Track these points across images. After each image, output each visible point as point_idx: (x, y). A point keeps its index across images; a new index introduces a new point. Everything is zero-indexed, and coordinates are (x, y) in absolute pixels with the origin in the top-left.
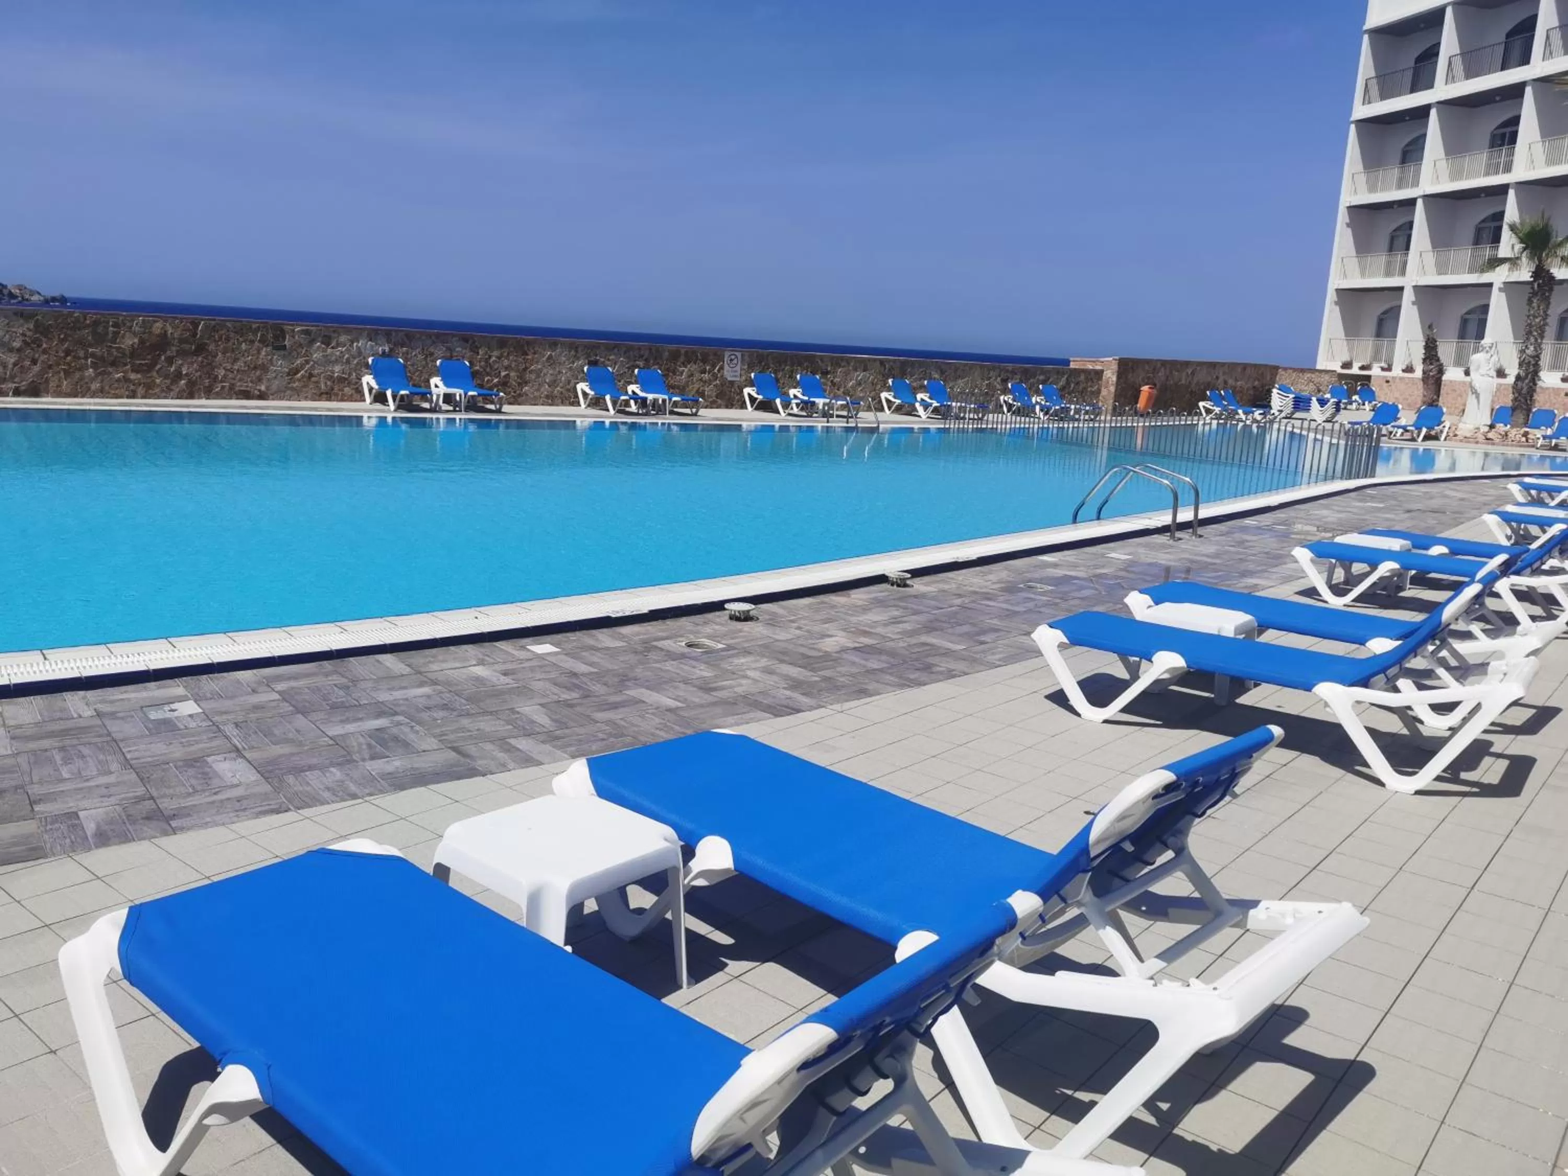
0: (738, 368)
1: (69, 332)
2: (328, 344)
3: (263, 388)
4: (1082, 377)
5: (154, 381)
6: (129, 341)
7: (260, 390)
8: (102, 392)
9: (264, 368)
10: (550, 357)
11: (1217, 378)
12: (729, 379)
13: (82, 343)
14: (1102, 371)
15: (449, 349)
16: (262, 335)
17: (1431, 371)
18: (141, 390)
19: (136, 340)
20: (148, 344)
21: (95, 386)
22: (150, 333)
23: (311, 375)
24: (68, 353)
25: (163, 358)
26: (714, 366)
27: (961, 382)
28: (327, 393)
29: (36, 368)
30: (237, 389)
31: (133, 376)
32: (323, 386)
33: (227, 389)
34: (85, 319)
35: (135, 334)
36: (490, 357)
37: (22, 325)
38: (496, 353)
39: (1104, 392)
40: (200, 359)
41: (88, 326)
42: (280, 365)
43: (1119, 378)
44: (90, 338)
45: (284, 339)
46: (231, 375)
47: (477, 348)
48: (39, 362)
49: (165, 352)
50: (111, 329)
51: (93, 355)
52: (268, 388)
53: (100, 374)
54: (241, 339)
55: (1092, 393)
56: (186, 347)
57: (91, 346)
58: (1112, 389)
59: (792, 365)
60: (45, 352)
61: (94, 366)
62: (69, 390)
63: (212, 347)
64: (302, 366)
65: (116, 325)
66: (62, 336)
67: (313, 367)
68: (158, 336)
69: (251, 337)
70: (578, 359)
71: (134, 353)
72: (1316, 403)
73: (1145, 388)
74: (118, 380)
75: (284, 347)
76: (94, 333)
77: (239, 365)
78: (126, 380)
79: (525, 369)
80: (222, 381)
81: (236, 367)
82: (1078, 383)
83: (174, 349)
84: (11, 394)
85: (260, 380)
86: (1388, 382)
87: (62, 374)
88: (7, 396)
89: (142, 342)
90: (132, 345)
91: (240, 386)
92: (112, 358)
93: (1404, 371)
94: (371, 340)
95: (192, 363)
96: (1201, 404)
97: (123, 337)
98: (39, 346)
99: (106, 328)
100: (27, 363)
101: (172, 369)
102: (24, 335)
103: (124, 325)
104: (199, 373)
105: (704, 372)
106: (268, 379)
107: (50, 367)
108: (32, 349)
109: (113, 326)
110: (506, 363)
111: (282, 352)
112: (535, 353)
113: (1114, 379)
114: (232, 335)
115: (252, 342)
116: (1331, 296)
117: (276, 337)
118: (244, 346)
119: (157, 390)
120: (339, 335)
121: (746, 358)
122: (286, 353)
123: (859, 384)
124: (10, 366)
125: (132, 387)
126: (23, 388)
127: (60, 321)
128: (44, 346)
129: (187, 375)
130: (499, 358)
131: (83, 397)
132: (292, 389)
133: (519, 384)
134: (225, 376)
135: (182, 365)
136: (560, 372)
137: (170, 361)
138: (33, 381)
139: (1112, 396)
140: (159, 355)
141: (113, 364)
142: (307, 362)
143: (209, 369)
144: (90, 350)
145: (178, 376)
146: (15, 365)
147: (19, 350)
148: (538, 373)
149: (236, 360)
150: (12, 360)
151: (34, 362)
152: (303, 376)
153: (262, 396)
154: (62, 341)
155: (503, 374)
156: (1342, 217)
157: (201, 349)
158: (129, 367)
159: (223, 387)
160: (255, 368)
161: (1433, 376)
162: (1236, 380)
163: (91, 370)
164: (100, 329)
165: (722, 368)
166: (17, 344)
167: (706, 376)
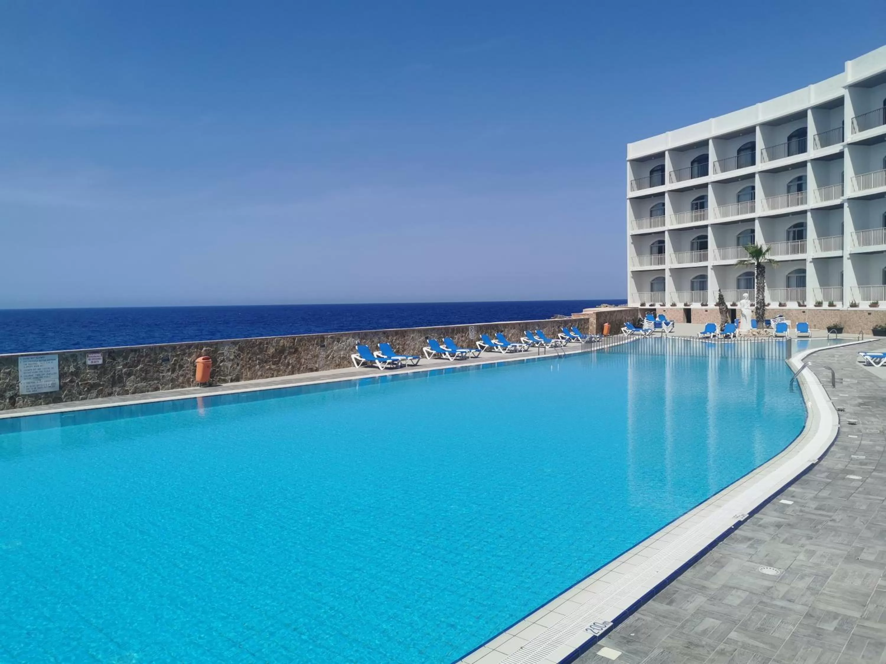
0: (473, 334)
1: (250, 349)
2: (338, 342)
3: (317, 366)
4: (583, 322)
5: (280, 368)
6: (272, 350)
7: (316, 367)
8: (262, 376)
9: (317, 356)
10: (413, 337)
11: (623, 317)
12: (471, 339)
13: (255, 354)
14: (589, 319)
15: (379, 338)
16: (317, 341)
17: (723, 308)
18: (275, 373)
19: (274, 350)
20: (278, 351)
21: (259, 373)
22: (279, 345)
23: (333, 357)
24: (250, 359)
25: (283, 356)
26: (466, 334)
27: (545, 330)
28: (339, 365)
29: (239, 368)
30: (308, 368)
31: (273, 367)
32: (337, 362)
33: (305, 368)
34: (256, 342)
35: (273, 347)
36: (393, 340)
37: (234, 348)
38: (395, 338)
39: (591, 328)
40: (296, 355)
41: (257, 345)
42: (323, 354)
43: (597, 321)
44: (258, 351)
45: (324, 342)
46: (306, 361)
47: (389, 336)
48: (240, 365)
49: (283, 354)
50: (265, 345)
51: (259, 359)
52: (319, 365)
53: (261, 367)
54: (310, 344)
55: (586, 328)
56: (291, 350)
57: (258, 354)
58: (595, 326)
59: (491, 330)
60: (242, 360)
61: (259, 364)
62: (250, 377)
63: (300, 349)
64: (331, 353)
65: (267, 344)
66: (248, 351)
67: (334, 354)
68: (281, 347)
69: (313, 343)
70: (422, 337)
71: (273, 356)
72: (664, 324)
73: (606, 324)
74: (268, 370)
75: (324, 346)
76: (259, 348)
77: (309, 356)
78: (270, 369)
79: (404, 344)
80: (303, 365)
81: (308, 358)
82: (582, 325)
83: (287, 352)
84: (229, 381)
85: (316, 362)
86: (664, 311)
87: (248, 370)
88: (228, 382)
89: (276, 350)
90: (273, 352)
91: (310, 366)
92: (265, 359)
93: (671, 306)
94: (353, 338)
95: (293, 358)
96: (622, 329)
97: (269, 349)
98: (240, 357)
99: (264, 345)
100: (235, 366)
101: (286, 361)
102: (234, 353)
103: (270, 343)
104: (295, 362)
105: (462, 337)
106: (319, 362)
107: (243, 366)
108: (237, 359)
109: (266, 344)
110: (398, 342)
111: (323, 348)
112: (408, 336)
113: (595, 321)
114: (307, 342)
115: (314, 344)
116: (629, 275)
117: (321, 341)
118: (311, 347)
119: (281, 372)
120: (343, 337)
121: (476, 328)
122: (325, 348)
123: (513, 335)
124: (229, 368)
125: (272, 372)
126: (233, 378)
127: (247, 344)
128: (242, 357)
129: (292, 363)
130: (396, 340)
131: (255, 379)
132: (327, 365)
133: (403, 351)
134: (304, 362)
135: (290, 359)
136: (416, 344)
137: (285, 358)
138: (237, 374)
139: (595, 329)
140: (282, 355)
141: (266, 362)
142: (332, 351)
143: (298, 359)
144: (258, 356)
145: (288, 364)
146: (231, 367)
147: (233, 360)
148: (408, 345)
149: (308, 354)
150: (230, 365)
151: (238, 365)
152: (331, 358)
153: (317, 370)
154: (248, 353)
155: (397, 347)
156: (629, 240)
157: (296, 351)
158: (271, 362)
159: (304, 367)
160: (315, 357)
161: (725, 311)
162: (628, 317)
163: (258, 366)
164: (262, 346)
165: (468, 334)
166: (232, 357)
167: (463, 339)
